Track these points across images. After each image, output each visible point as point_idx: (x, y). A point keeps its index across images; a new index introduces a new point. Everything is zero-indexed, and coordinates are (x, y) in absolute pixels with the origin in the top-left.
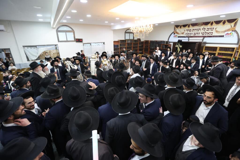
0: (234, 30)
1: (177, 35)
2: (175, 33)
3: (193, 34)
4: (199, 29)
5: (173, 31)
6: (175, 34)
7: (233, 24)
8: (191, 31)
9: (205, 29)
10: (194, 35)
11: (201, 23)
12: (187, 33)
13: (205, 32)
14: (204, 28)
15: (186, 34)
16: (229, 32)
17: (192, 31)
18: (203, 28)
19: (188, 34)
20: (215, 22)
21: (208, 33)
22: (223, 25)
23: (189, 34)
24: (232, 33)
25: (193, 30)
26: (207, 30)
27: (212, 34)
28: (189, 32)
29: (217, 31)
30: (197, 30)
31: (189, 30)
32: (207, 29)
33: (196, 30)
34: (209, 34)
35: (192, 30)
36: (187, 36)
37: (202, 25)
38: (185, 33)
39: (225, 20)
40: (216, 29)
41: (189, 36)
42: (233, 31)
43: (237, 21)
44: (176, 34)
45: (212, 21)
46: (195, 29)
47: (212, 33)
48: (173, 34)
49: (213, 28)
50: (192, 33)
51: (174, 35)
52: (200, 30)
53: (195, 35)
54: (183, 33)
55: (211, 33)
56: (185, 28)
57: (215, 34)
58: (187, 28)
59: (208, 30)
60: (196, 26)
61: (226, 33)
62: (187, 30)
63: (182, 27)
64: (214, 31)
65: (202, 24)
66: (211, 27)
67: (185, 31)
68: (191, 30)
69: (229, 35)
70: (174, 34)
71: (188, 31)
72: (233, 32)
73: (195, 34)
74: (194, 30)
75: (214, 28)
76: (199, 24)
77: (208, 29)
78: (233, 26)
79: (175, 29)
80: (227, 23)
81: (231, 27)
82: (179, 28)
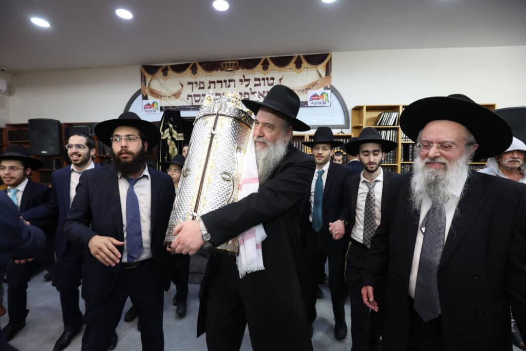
0: (329, 87)
1: (157, 101)
2: (147, 92)
4: (230, 81)
5: (137, 86)
6: (149, 97)
7: (321, 68)
8: (203, 88)
9: (248, 80)
11: (233, 62)
12: (192, 94)
13: (251, 89)
14: (244, 76)
15: (190, 98)
16: (319, 92)
17: (209, 88)
18: (243, 79)
19: (195, 96)
20: (272, 59)
21: (259, 94)
22: (297, 70)
24: (327, 94)
25: (212, 85)
26: (256, 85)
30: (224, 84)
31: (196, 83)
32: (256, 79)
33: (220, 84)
35: (207, 84)
36: (195, 104)
37: (237, 69)
38: (184, 95)
39: (299, 57)
40: (280, 81)
42: (326, 88)
43: (330, 59)
44: (151, 100)
45: (264, 57)
46: (219, 82)
48: (140, 97)
49: (273, 79)
51: (145, 102)
52: (232, 84)
54: (177, 95)
56: (181, 74)
58: (187, 76)
59: (260, 85)
60: (219, 72)
61: (311, 93)
62: (189, 83)
63: (170, 72)
65: (236, 64)
66: (265, 74)
67: (182, 86)
68: (203, 83)
69: (318, 99)
70: (145, 98)
71: (195, 85)
72: (329, 92)
74: (214, 82)
75: (275, 77)
76: (226, 63)
77: (257, 82)
78: (323, 75)
79: (144, 79)
80: (305, 64)
81: (320, 76)
82: (160, 73)
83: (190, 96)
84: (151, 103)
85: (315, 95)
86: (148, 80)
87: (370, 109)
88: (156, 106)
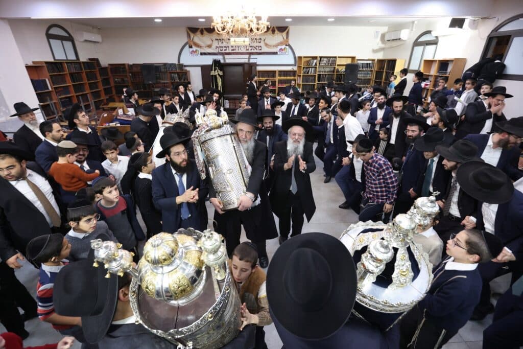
0: (288, 45)
1: (198, 49)
2: (192, 44)
3: (231, 48)
5: (185, 40)
6: (193, 47)
7: (284, 34)
8: (224, 43)
10: (232, 50)
12: (219, 46)
15: (217, 49)
16: (283, 47)
19: (220, 47)
21: (254, 47)
22: (273, 35)
23: (222, 47)
24: (287, 49)
27: (261, 50)
28: (221, 44)
29: (266, 45)
31: (220, 40)
34: (256, 49)
36: (220, 52)
38: (214, 46)
39: (273, 28)
40: (264, 40)
41: (223, 51)
42: (286, 45)
43: (289, 30)
44: (194, 48)
47: (260, 47)
48: (188, 46)
49: (260, 39)
50: (228, 47)
51: (191, 50)
53: (234, 50)
54: (210, 46)
55: (258, 47)
56: (211, 34)
57: (265, 49)
58: (215, 35)
59: (254, 42)
61: (279, 47)
62: (216, 40)
63: (205, 32)
64: (262, 44)
67: (212, 41)
68: (224, 40)
69: (283, 51)
70: (191, 47)
71: (219, 41)
72: (287, 47)
73: (233, 48)
75: (262, 38)
78: (285, 38)
79: (189, 36)
80: (277, 32)
81: (284, 38)
82: (199, 33)
83: (217, 47)
84: (195, 50)
85: (281, 49)
86: (192, 36)
87: (305, 57)
88: (197, 52)
